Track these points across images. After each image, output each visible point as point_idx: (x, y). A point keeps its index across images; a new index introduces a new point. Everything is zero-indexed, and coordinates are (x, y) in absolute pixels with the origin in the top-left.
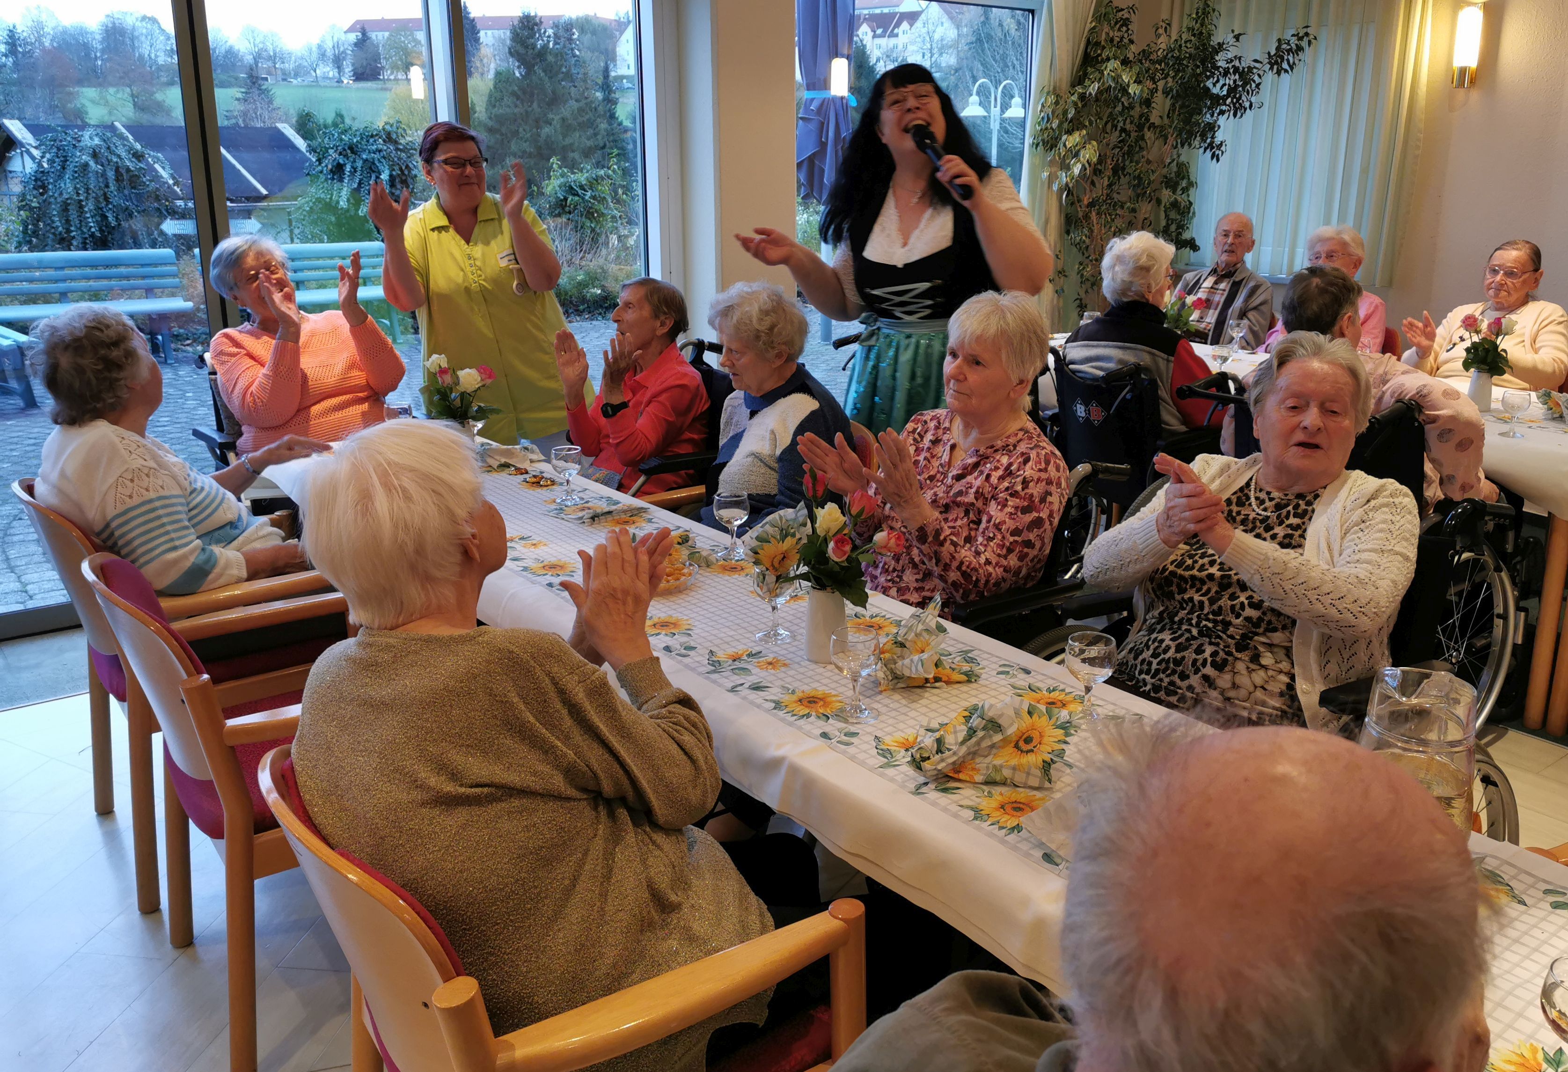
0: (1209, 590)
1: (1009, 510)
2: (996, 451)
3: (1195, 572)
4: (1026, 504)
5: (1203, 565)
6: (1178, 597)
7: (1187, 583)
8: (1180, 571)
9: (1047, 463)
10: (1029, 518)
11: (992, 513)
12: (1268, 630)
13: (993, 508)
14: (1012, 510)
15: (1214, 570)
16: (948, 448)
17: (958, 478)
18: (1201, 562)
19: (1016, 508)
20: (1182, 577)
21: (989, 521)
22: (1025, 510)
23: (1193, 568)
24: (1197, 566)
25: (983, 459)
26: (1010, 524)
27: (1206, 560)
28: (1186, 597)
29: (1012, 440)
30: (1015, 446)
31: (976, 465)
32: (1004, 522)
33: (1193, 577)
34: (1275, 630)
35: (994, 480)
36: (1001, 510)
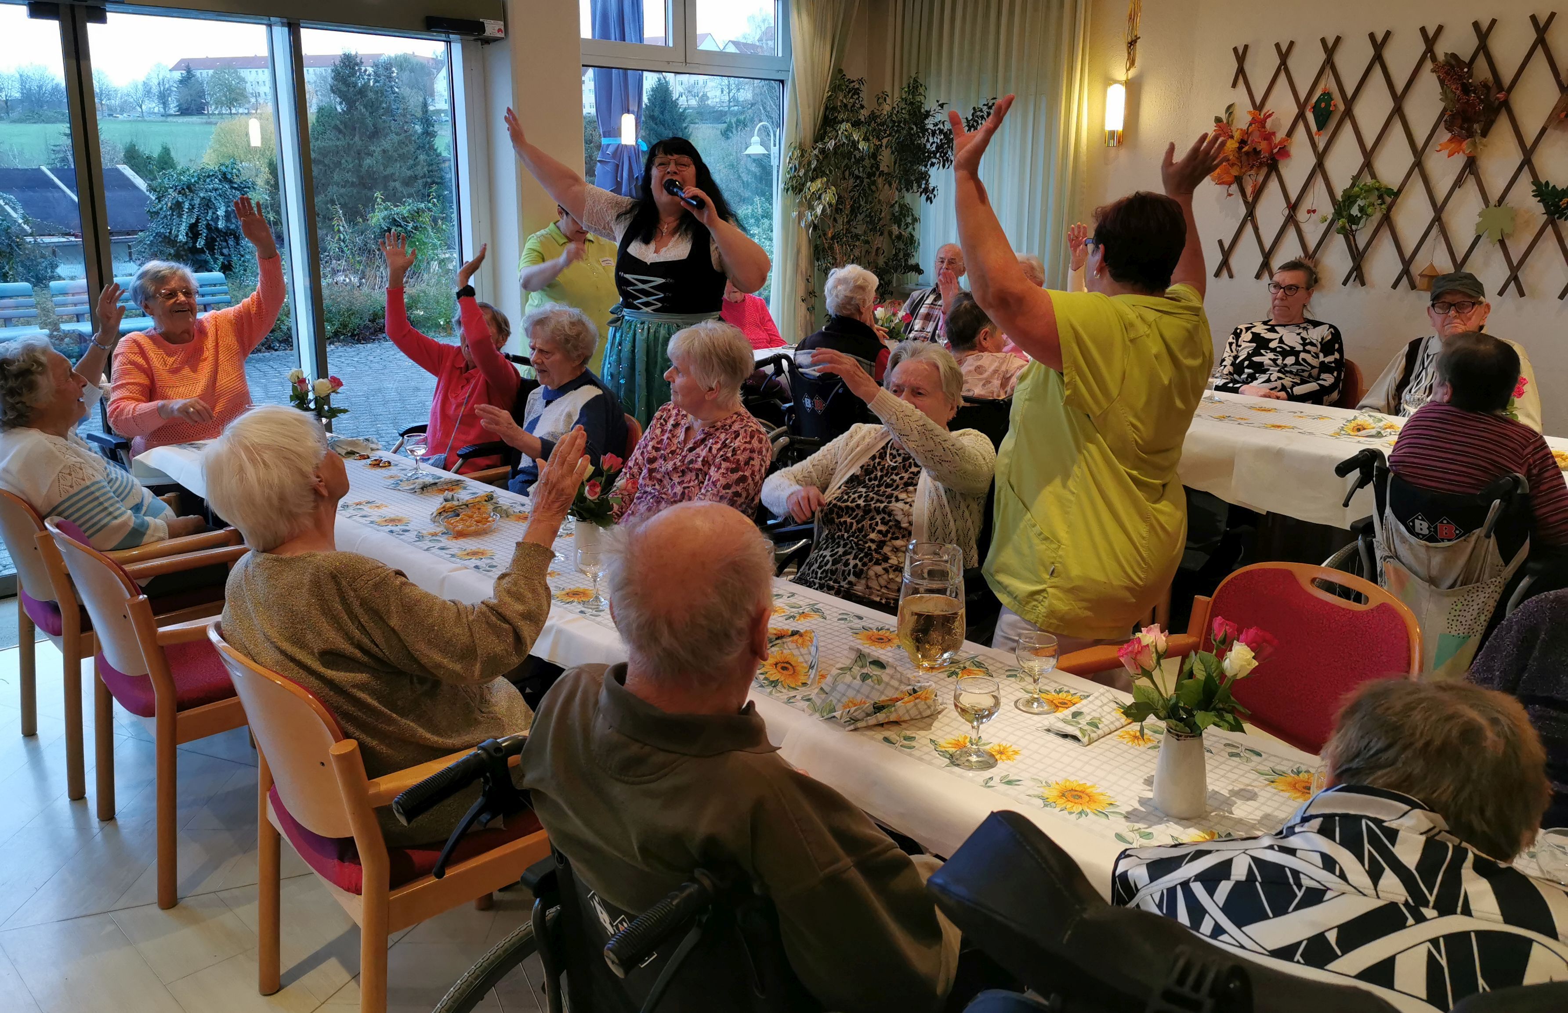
0: (857, 515)
1: (722, 471)
2: (717, 429)
3: (849, 504)
4: (734, 466)
5: (854, 498)
6: (837, 521)
7: (843, 511)
8: (839, 504)
9: (752, 437)
10: (735, 476)
11: (712, 474)
12: (892, 538)
13: (712, 471)
14: (724, 471)
15: (861, 502)
16: (684, 430)
17: (691, 450)
18: (853, 496)
19: (727, 469)
20: (840, 508)
21: (709, 480)
22: (733, 471)
23: (847, 501)
24: (850, 499)
25: (708, 435)
26: (723, 481)
27: (856, 495)
28: (842, 520)
29: (729, 422)
30: (730, 426)
31: (703, 441)
32: (719, 480)
33: (847, 507)
34: (897, 538)
35: (714, 451)
36: (717, 471)
